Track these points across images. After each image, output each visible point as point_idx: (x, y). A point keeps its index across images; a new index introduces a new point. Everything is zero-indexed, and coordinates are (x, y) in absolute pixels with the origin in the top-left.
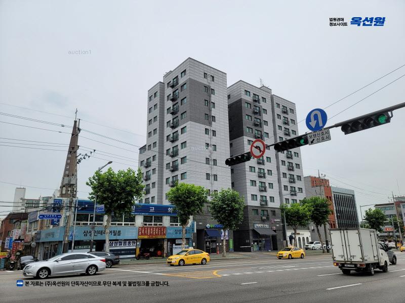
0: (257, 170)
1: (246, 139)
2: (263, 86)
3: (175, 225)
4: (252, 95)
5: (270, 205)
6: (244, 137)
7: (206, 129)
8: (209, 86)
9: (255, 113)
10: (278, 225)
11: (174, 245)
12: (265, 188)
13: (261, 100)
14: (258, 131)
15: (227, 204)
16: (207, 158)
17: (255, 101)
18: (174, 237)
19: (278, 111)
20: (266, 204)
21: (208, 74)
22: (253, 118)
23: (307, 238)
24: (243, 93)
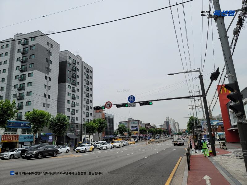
0: (71, 103)
1: (67, 84)
2: (78, 55)
3: (30, 134)
4: (72, 60)
5: (76, 122)
6: (66, 83)
7: (45, 76)
8: (49, 50)
9: (73, 70)
10: (78, 133)
11: (23, 146)
12: (74, 112)
13: (77, 63)
14: (74, 80)
15: (60, 122)
16: (44, 94)
17: (74, 63)
18: (23, 141)
19: (85, 71)
20: (74, 122)
21: (50, 43)
22: (72, 73)
23: (92, 139)
24: (68, 57)
